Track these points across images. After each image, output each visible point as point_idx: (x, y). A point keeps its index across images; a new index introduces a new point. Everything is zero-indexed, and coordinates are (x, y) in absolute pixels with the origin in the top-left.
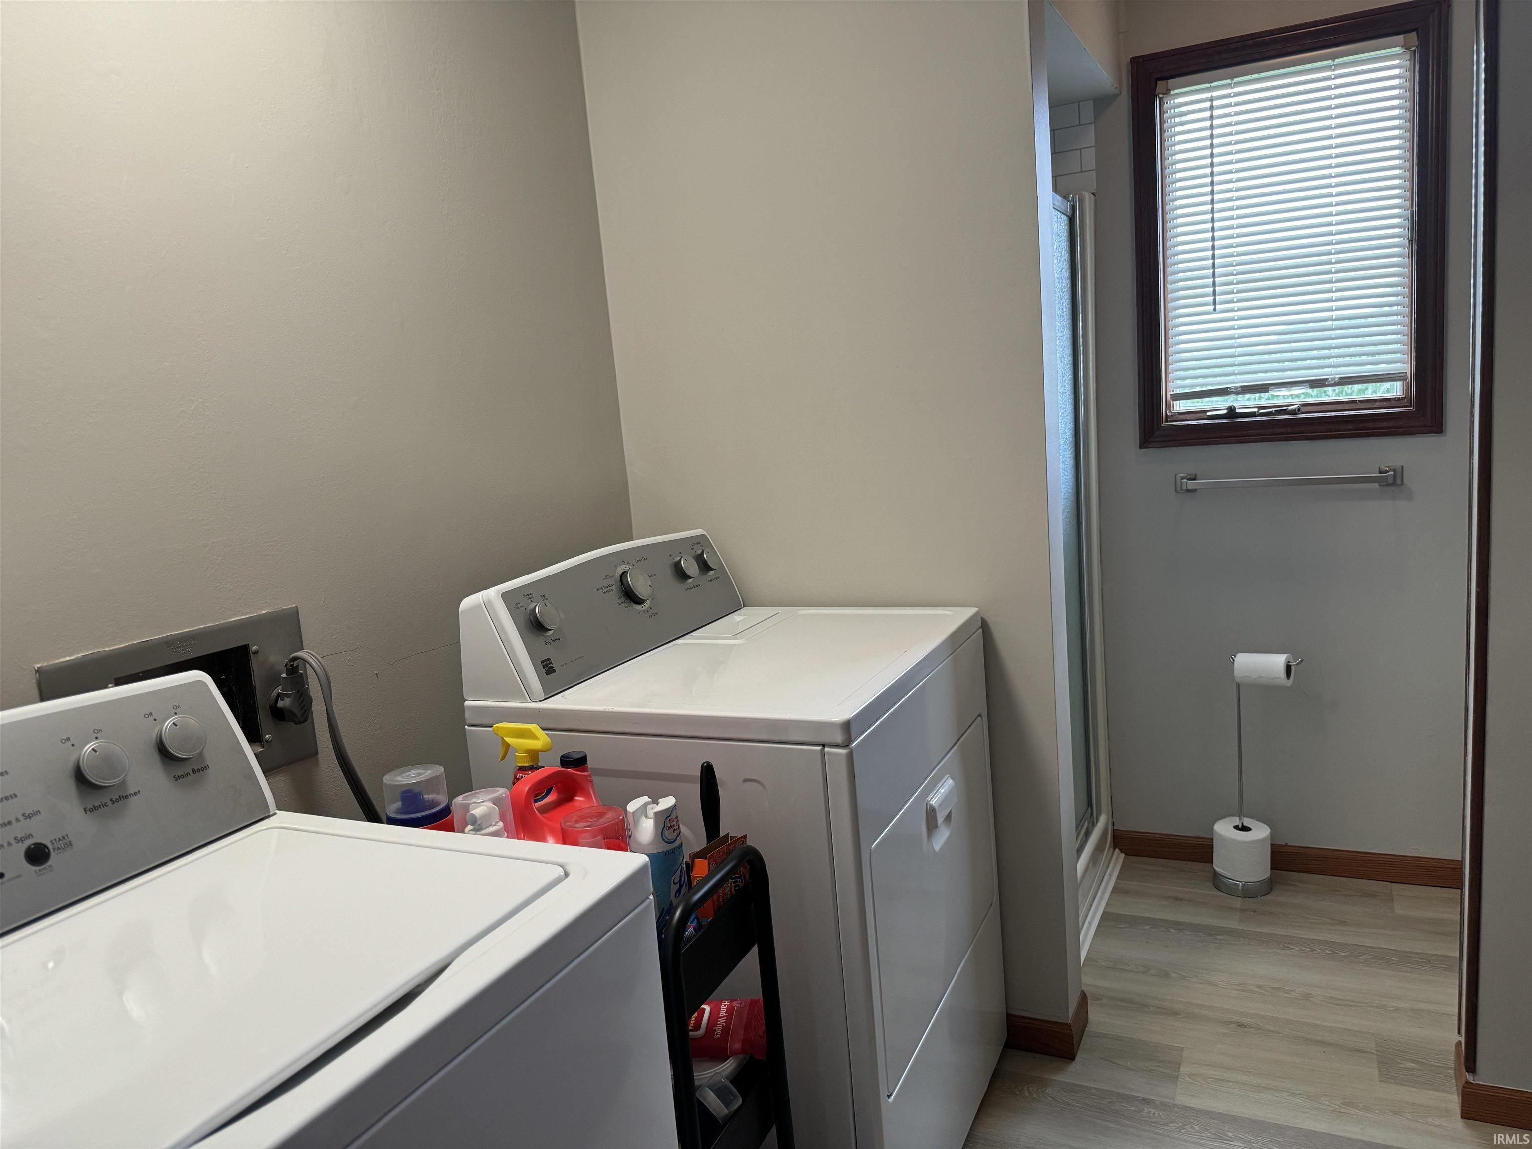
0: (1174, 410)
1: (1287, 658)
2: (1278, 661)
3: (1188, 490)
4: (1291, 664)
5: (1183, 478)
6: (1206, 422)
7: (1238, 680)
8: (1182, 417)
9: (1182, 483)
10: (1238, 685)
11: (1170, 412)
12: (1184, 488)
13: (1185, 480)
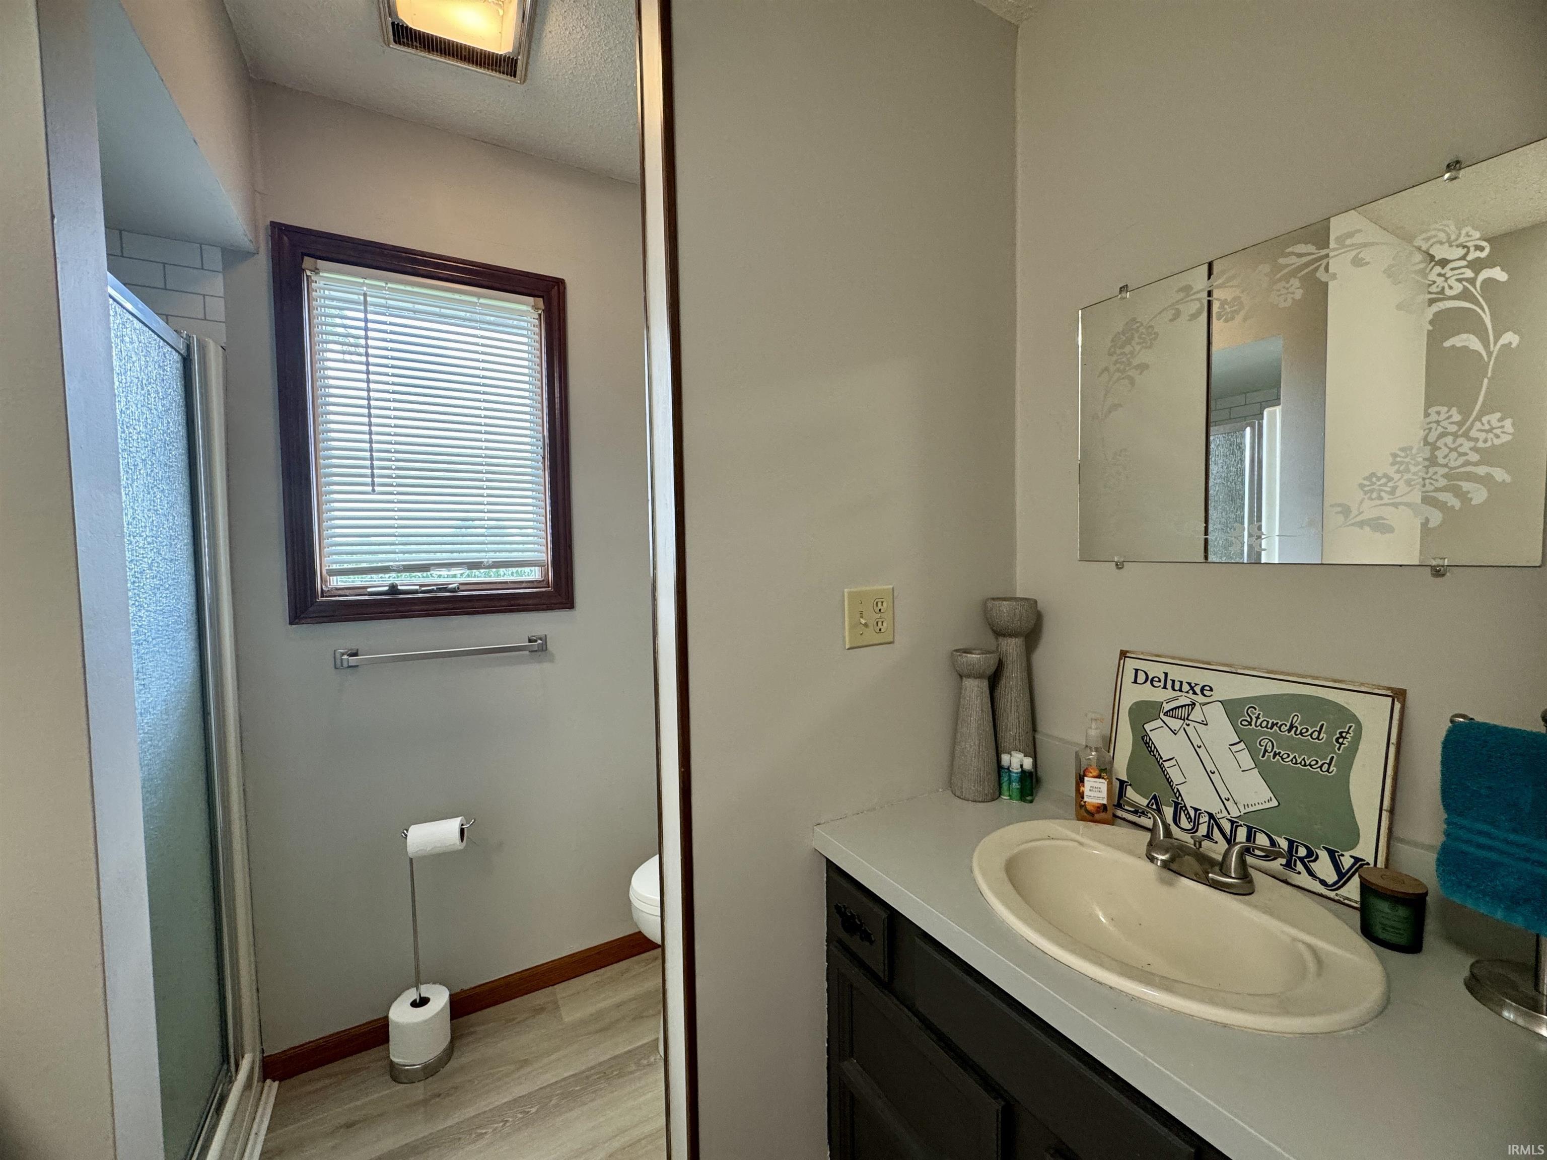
0: (330, 585)
1: (461, 821)
2: (451, 827)
3: (349, 667)
4: (464, 827)
5: (343, 654)
6: (367, 598)
7: (410, 855)
8: (340, 592)
9: (342, 660)
10: (411, 860)
11: (326, 586)
12: (345, 665)
13: (345, 657)
